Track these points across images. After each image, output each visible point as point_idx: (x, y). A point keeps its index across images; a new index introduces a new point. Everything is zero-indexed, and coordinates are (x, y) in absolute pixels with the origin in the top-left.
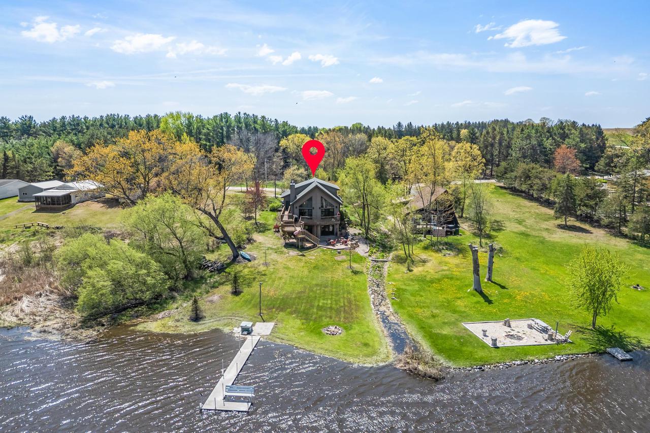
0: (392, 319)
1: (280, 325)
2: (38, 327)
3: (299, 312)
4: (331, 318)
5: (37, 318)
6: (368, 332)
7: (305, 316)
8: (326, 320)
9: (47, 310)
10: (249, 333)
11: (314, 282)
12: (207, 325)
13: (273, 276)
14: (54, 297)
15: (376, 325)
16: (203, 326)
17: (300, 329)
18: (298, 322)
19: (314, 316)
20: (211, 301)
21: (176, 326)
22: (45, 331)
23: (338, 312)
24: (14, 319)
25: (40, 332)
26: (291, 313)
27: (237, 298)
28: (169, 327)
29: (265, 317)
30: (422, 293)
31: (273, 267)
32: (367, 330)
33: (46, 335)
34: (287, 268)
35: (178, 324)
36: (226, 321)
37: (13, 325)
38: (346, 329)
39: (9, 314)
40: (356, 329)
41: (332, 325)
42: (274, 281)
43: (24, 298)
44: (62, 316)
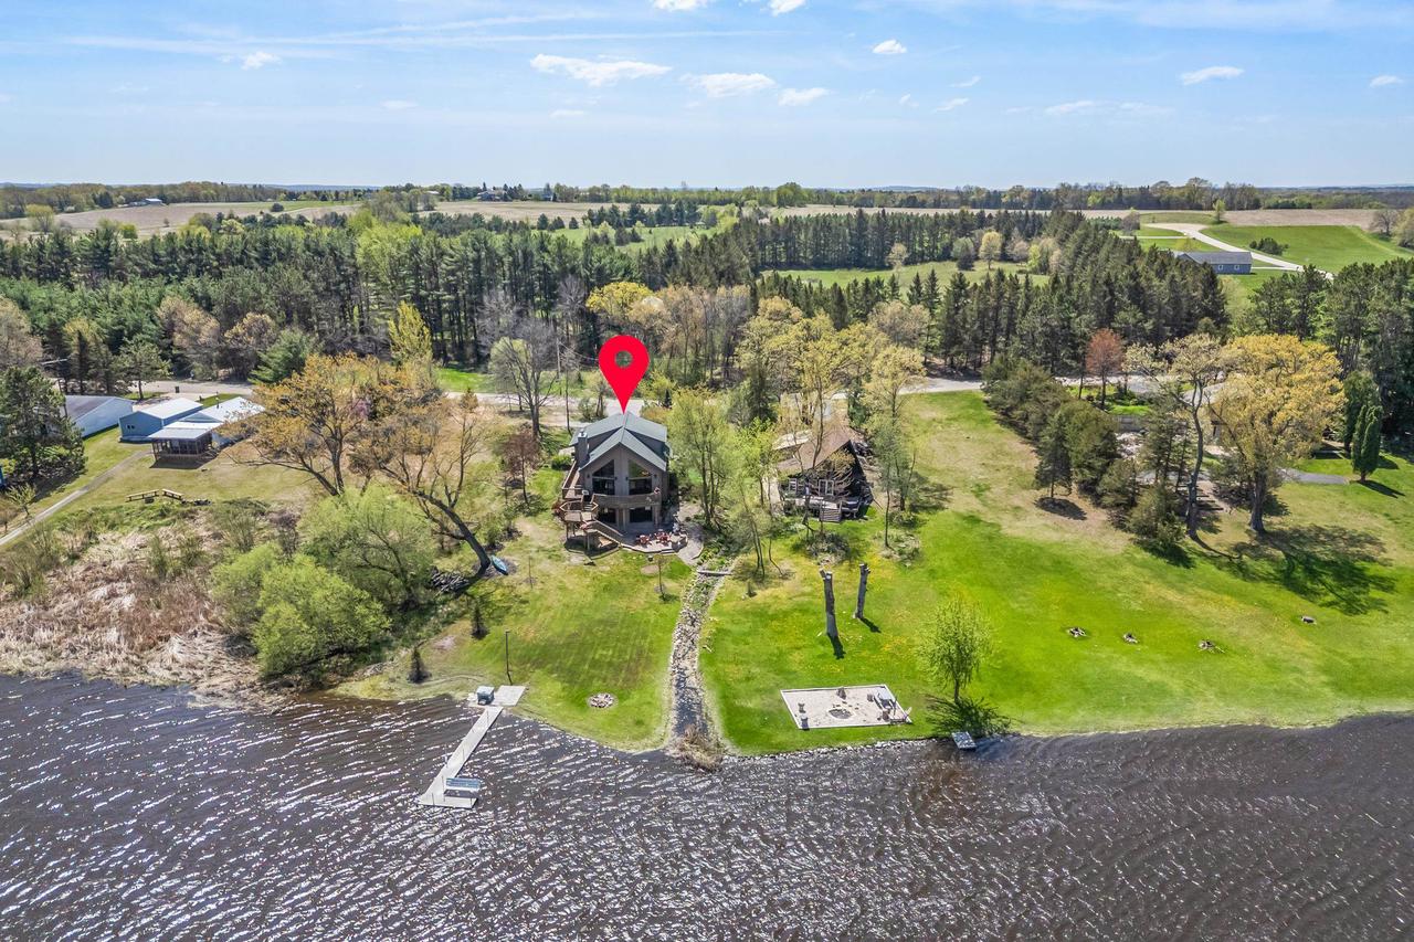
0: (692, 681)
1: (533, 691)
2: (202, 687)
3: (562, 671)
4: (604, 680)
5: (199, 673)
6: (649, 703)
7: (570, 676)
8: (597, 683)
9: (210, 659)
10: (488, 703)
11: (598, 616)
12: (432, 689)
13: (538, 604)
14: (215, 635)
15: (665, 691)
16: (427, 690)
17: (558, 698)
18: (559, 686)
19: (583, 677)
20: (441, 648)
21: (390, 689)
22: (213, 694)
23: (618, 669)
24: (167, 674)
25: (208, 695)
26: (551, 672)
27: (479, 644)
28: (381, 690)
29: (514, 677)
30: (750, 639)
31: (541, 586)
32: (649, 699)
33: (215, 699)
34: (562, 588)
35: (393, 686)
36: (459, 682)
37: (167, 684)
38: (621, 698)
39: (158, 665)
40: (635, 697)
41: (603, 692)
42: (538, 613)
43: (173, 638)
44: (232, 669)
